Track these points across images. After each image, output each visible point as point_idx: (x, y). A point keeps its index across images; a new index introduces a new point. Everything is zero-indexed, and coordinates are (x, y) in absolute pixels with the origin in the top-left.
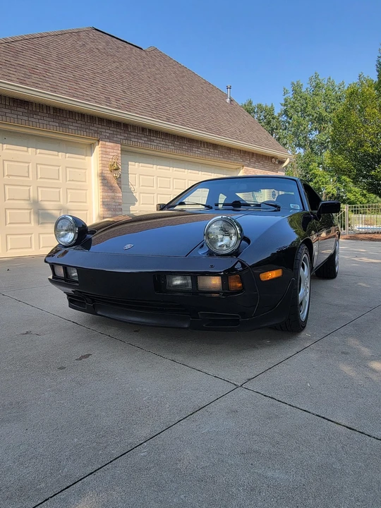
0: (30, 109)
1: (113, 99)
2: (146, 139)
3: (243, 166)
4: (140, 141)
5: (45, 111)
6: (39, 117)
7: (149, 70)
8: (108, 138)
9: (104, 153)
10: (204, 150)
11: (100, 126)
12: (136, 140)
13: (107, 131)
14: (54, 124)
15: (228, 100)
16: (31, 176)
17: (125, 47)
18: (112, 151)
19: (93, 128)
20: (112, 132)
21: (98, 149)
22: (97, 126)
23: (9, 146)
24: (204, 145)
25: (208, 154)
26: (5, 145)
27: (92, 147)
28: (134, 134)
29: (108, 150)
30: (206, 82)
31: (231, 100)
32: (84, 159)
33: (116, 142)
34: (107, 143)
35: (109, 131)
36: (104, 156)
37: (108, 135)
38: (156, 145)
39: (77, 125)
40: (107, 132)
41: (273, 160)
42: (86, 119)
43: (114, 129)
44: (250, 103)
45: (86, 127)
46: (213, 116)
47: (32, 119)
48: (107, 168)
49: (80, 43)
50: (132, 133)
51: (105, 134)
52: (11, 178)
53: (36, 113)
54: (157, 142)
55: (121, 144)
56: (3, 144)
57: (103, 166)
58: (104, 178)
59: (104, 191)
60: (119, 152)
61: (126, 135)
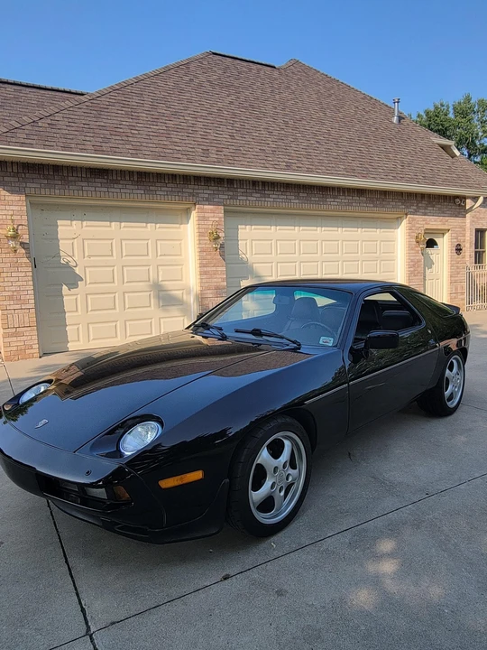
0: (110, 178)
1: (213, 150)
2: (259, 195)
3: (406, 214)
4: (249, 198)
5: (127, 178)
6: (120, 186)
7: (277, 97)
8: (207, 200)
9: (201, 219)
10: (343, 199)
11: (197, 187)
12: (245, 198)
13: (205, 191)
14: (139, 191)
15: (395, 120)
16: (114, 254)
17: (250, 70)
18: (212, 215)
19: (188, 190)
20: (212, 192)
21: (194, 214)
22: (192, 186)
23: (89, 223)
24: (344, 192)
25: (350, 204)
26: (85, 222)
27: (187, 212)
28: (243, 190)
29: (207, 215)
30: (365, 97)
31: (400, 118)
32: (179, 228)
33: (218, 204)
34: (205, 207)
35: (209, 192)
36: (202, 222)
37: (207, 196)
38: (273, 200)
39: (166, 189)
40: (206, 193)
41: (458, 200)
42: (178, 180)
43: (215, 188)
44: (468, 99)
45: (178, 190)
46: (363, 149)
47: (113, 190)
48: (207, 238)
49: (187, 79)
50: (239, 190)
51: (202, 195)
52: (92, 258)
53: (117, 182)
54: (274, 196)
55: (224, 205)
56: (82, 221)
57: (201, 234)
58: (202, 251)
59: (202, 265)
60: (222, 215)
61: (231, 194)
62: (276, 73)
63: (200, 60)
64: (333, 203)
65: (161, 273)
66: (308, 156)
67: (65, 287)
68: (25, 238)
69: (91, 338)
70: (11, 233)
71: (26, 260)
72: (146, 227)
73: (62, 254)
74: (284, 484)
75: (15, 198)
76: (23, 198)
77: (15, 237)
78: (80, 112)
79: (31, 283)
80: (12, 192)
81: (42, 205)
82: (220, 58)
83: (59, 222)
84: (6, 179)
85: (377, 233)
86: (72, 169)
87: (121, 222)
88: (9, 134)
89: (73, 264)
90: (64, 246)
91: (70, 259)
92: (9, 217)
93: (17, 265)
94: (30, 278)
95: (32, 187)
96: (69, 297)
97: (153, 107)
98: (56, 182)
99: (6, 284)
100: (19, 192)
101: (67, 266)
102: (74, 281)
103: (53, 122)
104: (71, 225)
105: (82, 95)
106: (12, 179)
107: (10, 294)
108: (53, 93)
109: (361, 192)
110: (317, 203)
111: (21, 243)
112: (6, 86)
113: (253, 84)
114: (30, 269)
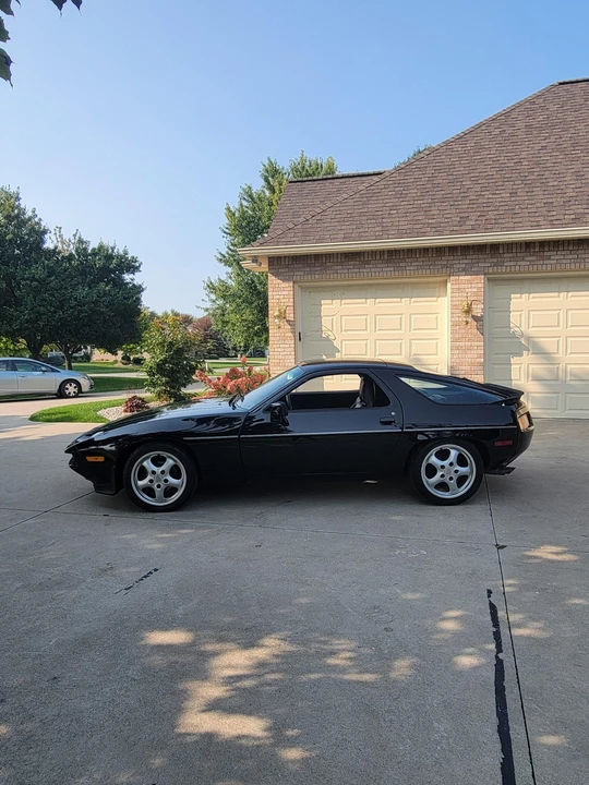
0: (362, 259)
2: (534, 258)
4: (521, 263)
5: (378, 257)
8: (464, 270)
9: (456, 291)
11: (452, 258)
12: (513, 263)
13: (461, 261)
14: (388, 269)
18: (469, 286)
19: (440, 263)
20: (469, 261)
21: (450, 286)
22: (446, 258)
23: (347, 301)
27: (444, 283)
28: (510, 255)
29: (462, 286)
32: (437, 300)
33: (476, 273)
34: (461, 278)
35: (466, 261)
36: (456, 295)
37: (463, 266)
39: (417, 263)
42: (430, 253)
43: (474, 257)
45: (430, 263)
47: (364, 270)
48: (458, 311)
49: (497, 132)
50: (506, 255)
51: (458, 266)
52: (348, 333)
55: (485, 274)
56: (341, 299)
57: (454, 307)
58: (454, 324)
59: (454, 340)
60: (481, 285)
61: (495, 260)
65: (413, 347)
67: (324, 357)
68: (290, 317)
70: (277, 313)
71: (290, 334)
72: (401, 302)
73: (323, 328)
75: (286, 285)
76: (291, 284)
78: (351, 203)
79: (293, 353)
80: (284, 280)
81: (309, 288)
83: (323, 302)
84: (281, 271)
86: (329, 256)
87: (375, 298)
89: (332, 337)
90: (326, 322)
91: (330, 333)
92: (280, 300)
93: (285, 339)
94: (293, 349)
95: (298, 275)
97: (432, 179)
98: (316, 268)
100: (288, 280)
101: (327, 339)
102: (332, 352)
104: (332, 303)
106: (284, 270)
111: (287, 321)
114: (293, 342)
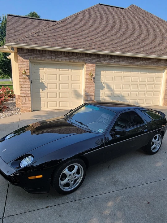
0: (57, 54)
1: (93, 44)
2: (109, 60)
5: (62, 54)
6: (60, 57)
7: (122, 21)
8: (90, 62)
9: (87, 68)
10: (142, 62)
11: (86, 57)
12: (104, 61)
13: (89, 59)
14: (66, 59)
16: (57, 79)
17: (114, 10)
18: (91, 67)
19: (83, 58)
20: (92, 59)
21: (85, 67)
23: (49, 69)
24: (142, 59)
25: (144, 64)
26: (48, 69)
27: (83, 65)
28: (103, 58)
29: (89, 67)
32: (80, 71)
33: (93, 63)
34: (89, 64)
35: (90, 59)
36: (88, 70)
37: (90, 60)
39: (75, 58)
42: (80, 55)
43: (93, 57)
45: (80, 58)
46: (153, 42)
47: (57, 58)
48: (89, 75)
49: (89, 15)
50: (102, 58)
51: (88, 60)
52: (50, 81)
53: (59, 55)
54: (115, 61)
55: (96, 64)
56: (47, 68)
57: (87, 74)
58: (87, 79)
59: (86, 84)
60: (95, 67)
61: (99, 60)
62: (124, 11)
63: (95, 7)
64: (137, 63)
65: (72, 86)
66: (130, 46)
67: (41, 90)
68: (28, 74)
69: (48, 106)
70: (24, 72)
71: (28, 81)
72: (68, 70)
73: (40, 79)
74: (74, 179)
75: (26, 61)
76: (28, 61)
77: (25, 74)
78: (48, 31)
79: (30, 88)
80: (25, 59)
81: (34, 63)
82: (103, 6)
83: (40, 68)
84: (23, 54)
85: (155, 75)
86: (44, 51)
87: (60, 69)
88: (24, 40)
89: (44, 82)
90: (41, 76)
91: (43, 81)
92: (23, 67)
93: (25, 83)
94: (30, 87)
95: (31, 57)
96: (42, 93)
97: (75, 27)
98: (39, 55)
99: (22, 88)
100: (27, 59)
101: (42, 83)
102: (44, 88)
103: (39, 35)
104: (44, 69)
105: (55, 22)
106: (25, 54)
107: (23, 91)
108: (44, 21)
109: (149, 59)
110: (131, 63)
111: (27, 75)
112: (29, 19)
113: (114, 16)
114: (30, 84)
